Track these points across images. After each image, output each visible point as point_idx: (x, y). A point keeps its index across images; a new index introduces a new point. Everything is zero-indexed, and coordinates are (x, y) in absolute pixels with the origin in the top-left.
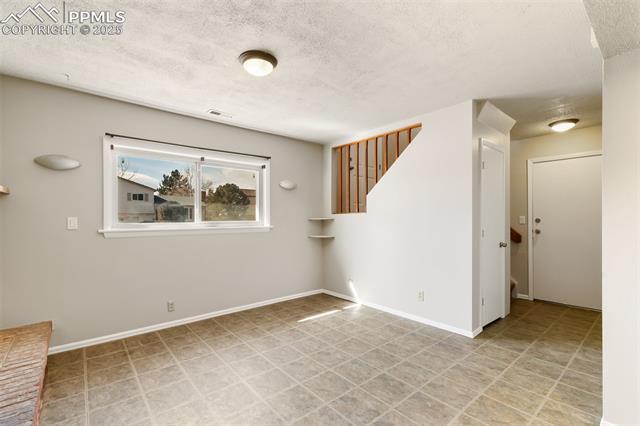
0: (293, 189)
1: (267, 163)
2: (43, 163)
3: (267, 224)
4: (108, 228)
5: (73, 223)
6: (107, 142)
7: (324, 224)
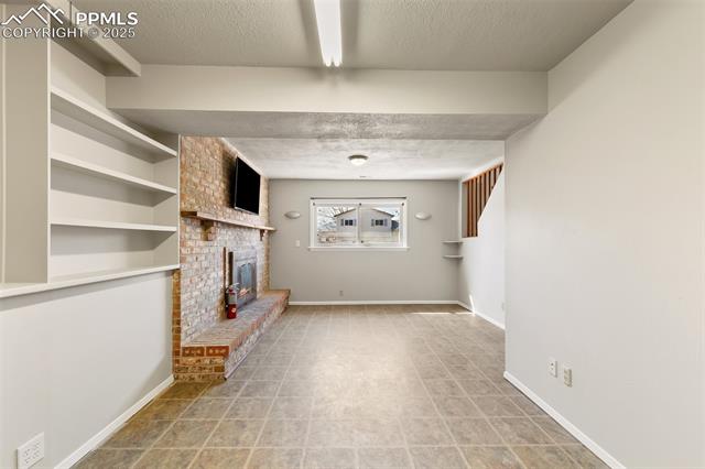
0: (428, 218)
1: (405, 201)
2: (288, 216)
3: (405, 246)
4: (312, 246)
5: (298, 244)
6: (312, 202)
7: (458, 245)
